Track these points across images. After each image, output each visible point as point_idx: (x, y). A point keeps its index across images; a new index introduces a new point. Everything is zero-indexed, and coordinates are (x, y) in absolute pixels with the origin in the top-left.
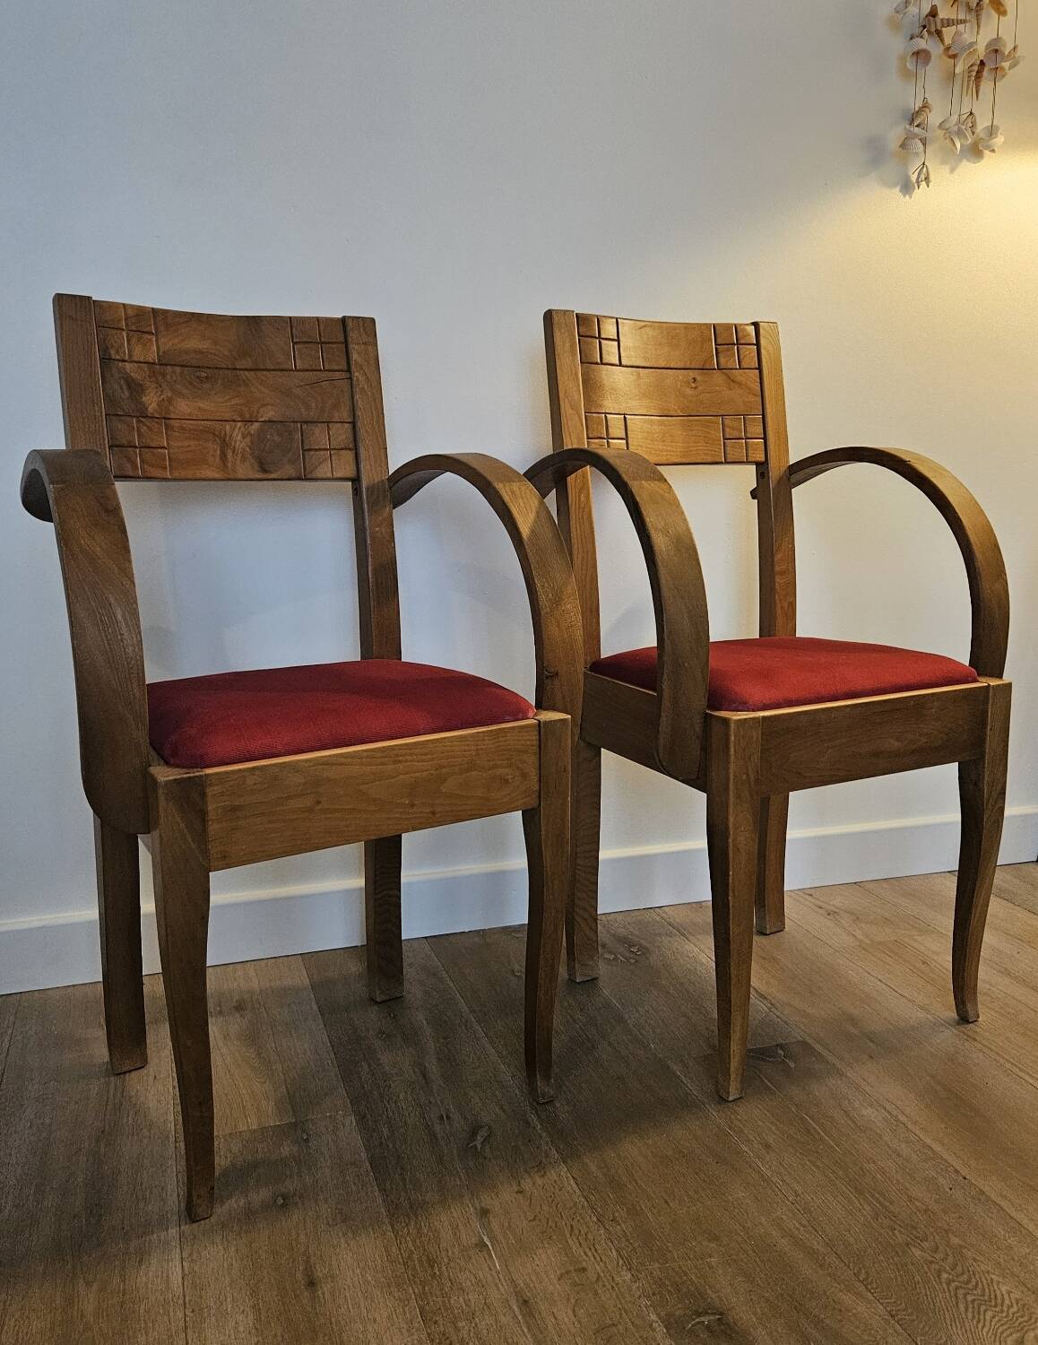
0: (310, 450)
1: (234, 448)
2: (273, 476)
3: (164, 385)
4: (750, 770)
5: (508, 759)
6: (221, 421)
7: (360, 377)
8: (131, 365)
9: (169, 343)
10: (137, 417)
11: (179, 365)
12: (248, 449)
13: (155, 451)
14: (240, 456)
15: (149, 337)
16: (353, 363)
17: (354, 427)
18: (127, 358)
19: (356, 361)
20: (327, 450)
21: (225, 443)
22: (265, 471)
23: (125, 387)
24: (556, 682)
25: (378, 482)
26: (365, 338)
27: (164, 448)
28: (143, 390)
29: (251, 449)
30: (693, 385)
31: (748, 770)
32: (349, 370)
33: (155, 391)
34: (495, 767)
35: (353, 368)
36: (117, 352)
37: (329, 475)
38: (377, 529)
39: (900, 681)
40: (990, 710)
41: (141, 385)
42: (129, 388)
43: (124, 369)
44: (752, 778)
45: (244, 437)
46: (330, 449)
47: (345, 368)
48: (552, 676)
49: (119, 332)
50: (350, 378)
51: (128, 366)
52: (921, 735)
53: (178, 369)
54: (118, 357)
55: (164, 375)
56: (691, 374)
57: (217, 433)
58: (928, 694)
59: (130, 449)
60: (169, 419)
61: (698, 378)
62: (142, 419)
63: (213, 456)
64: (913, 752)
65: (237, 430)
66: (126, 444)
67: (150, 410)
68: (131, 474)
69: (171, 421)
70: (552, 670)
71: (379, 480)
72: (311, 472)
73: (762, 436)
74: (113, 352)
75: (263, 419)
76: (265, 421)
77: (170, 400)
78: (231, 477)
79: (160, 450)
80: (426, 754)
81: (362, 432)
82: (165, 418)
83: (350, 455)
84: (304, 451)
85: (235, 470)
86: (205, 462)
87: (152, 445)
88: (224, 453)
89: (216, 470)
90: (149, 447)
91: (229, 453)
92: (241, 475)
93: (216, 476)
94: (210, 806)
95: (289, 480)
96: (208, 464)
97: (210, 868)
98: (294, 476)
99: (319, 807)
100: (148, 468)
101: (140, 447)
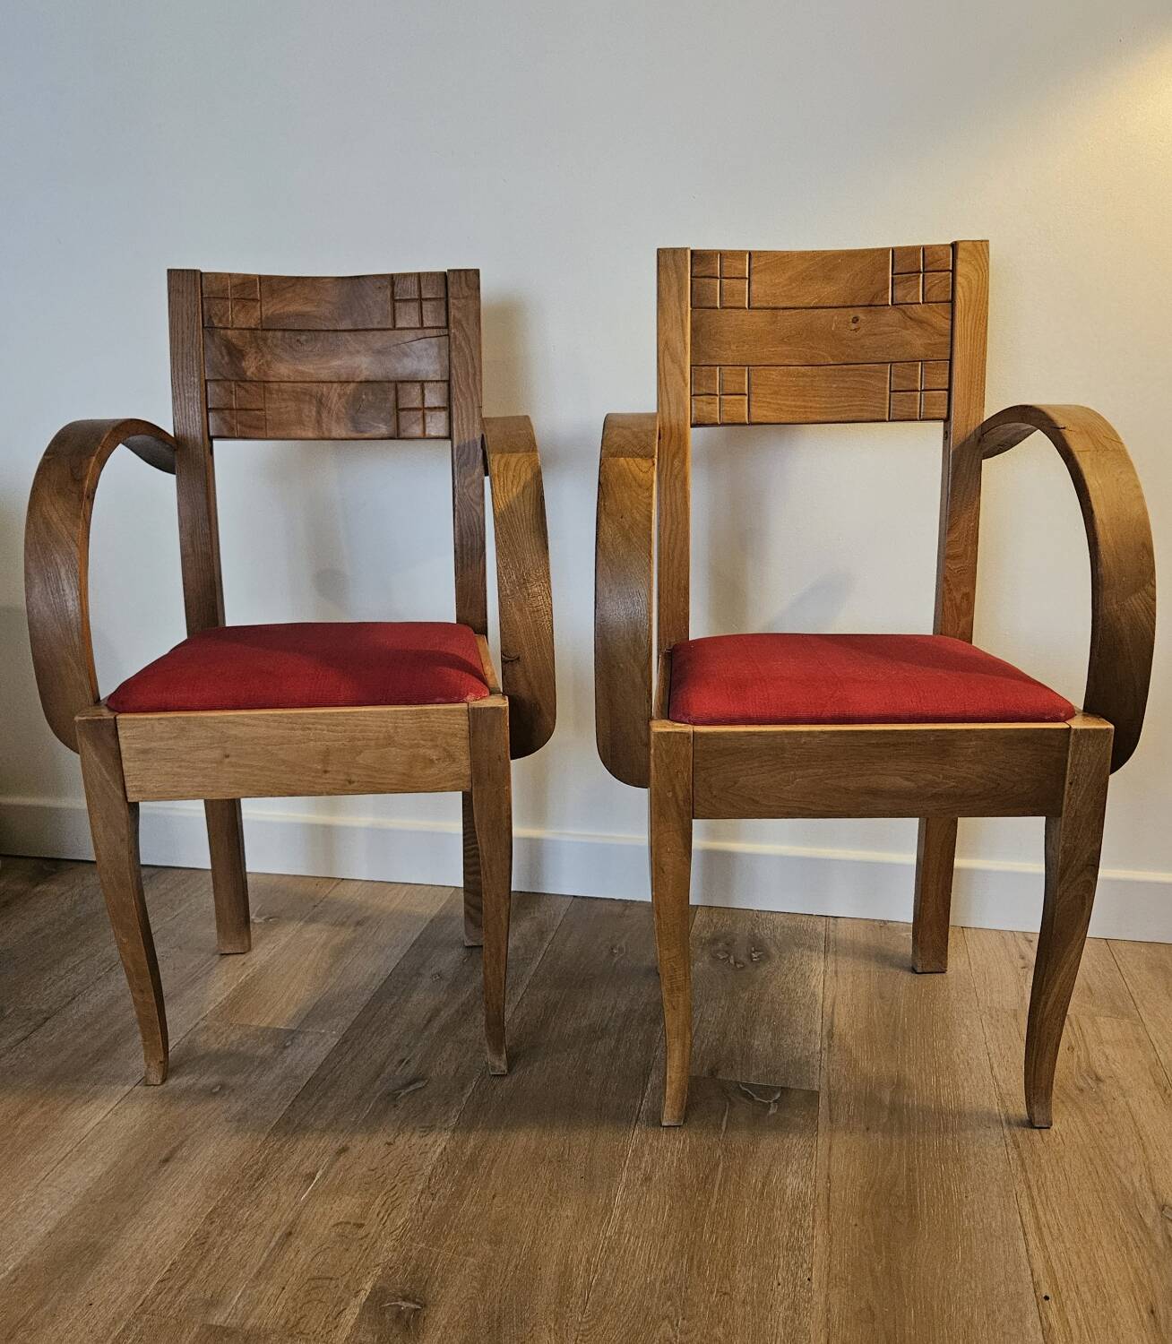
0: (403, 409)
1: (330, 408)
2: (366, 435)
3: (265, 349)
4: (677, 787)
5: (431, 740)
6: (319, 382)
7: (457, 333)
8: (233, 332)
9: (271, 308)
10: (236, 381)
11: (280, 330)
12: (343, 409)
13: (253, 413)
14: (334, 416)
15: (254, 304)
16: (451, 318)
17: (449, 385)
18: (230, 326)
19: (454, 316)
20: (419, 409)
21: (321, 403)
22: (358, 430)
23: (224, 352)
24: (518, 667)
25: (469, 443)
26: (466, 292)
27: (261, 410)
28: (243, 356)
29: (346, 409)
30: (853, 326)
31: (674, 786)
32: (447, 327)
33: (253, 357)
34: (418, 746)
35: (451, 325)
36: (220, 321)
37: (420, 434)
38: (467, 491)
39: (928, 709)
40: (1070, 760)
41: (241, 351)
42: (230, 354)
43: (226, 336)
44: (681, 796)
45: (340, 397)
46: (424, 408)
47: (444, 324)
48: (512, 661)
49: (223, 301)
50: (448, 335)
51: (229, 332)
52: (945, 777)
53: (279, 334)
54: (221, 325)
55: (265, 340)
56: (852, 313)
57: (313, 394)
58: (961, 730)
59: (227, 412)
60: (269, 382)
61: (861, 317)
62: (242, 384)
63: (307, 416)
64: (935, 797)
65: (333, 391)
66: (223, 407)
67: (248, 373)
68: (228, 434)
69: (270, 384)
70: (512, 654)
71: (471, 439)
72: (404, 431)
73: (947, 387)
74: (215, 321)
75: (359, 380)
76: (361, 382)
77: (268, 364)
78: (326, 435)
79: (257, 412)
80: (337, 725)
81: (455, 391)
82: (264, 382)
83: (444, 415)
84: (398, 410)
85: (330, 431)
86: (301, 422)
87: (248, 406)
88: (319, 413)
89: (311, 430)
90: (246, 410)
91: (324, 415)
92: (334, 434)
93: (310, 435)
94: (123, 747)
95: (382, 439)
96: (304, 425)
97: (126, 798)
98: (386, 436)
99: (227, 760)
100: (244, 429)
101: (237, 409)
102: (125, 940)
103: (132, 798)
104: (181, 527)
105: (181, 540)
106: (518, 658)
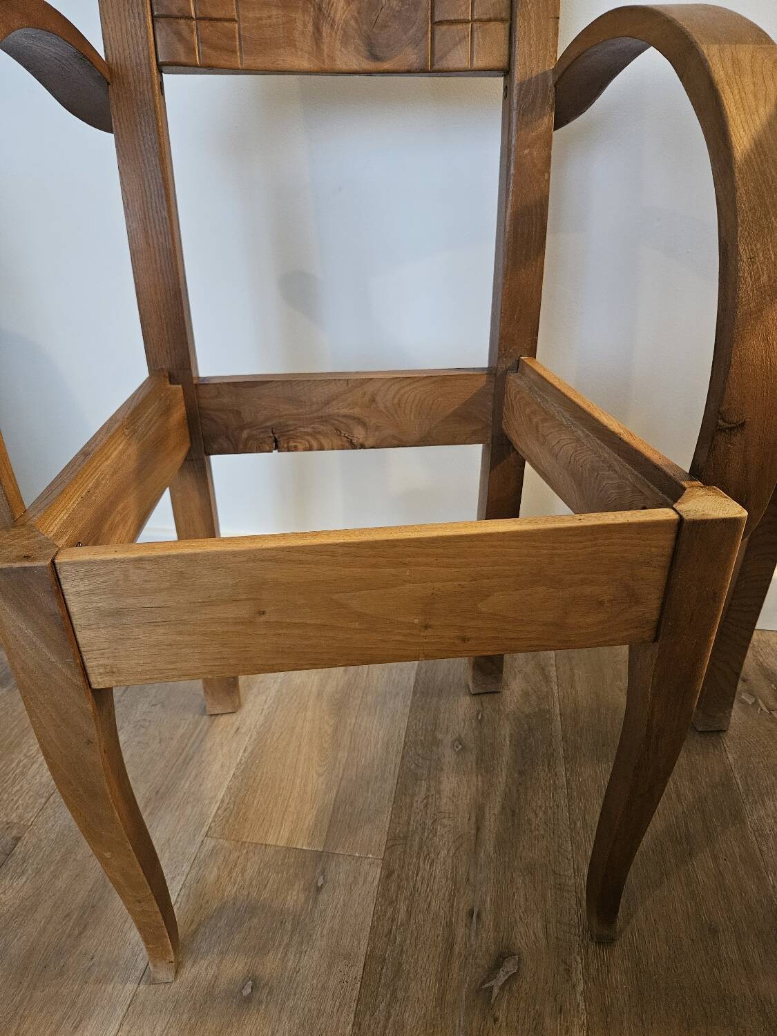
0: (441, 22)
1: (334, 21)
2: (386, 66)
12: (353, 23)
13: (219, 24)
14: (340, 32)
20: (467, 22)
21: (321, 12)
22: (376, 58)
24: (737, 438)
25: (537, 77)
27: (233, 20)
29: (357, 21)
37: (466, 64)
38: (526, 151)
46: (474, 21)
48: (731, 429)
59: (182, 21)
63: (301, 33)
66: (177, 13)
68: (183, 59)
70: (735, 419)
71: (540, 71)
72: (441, 58)
79: (226, 24)
83: (500, 30)
84: (434, 23)
85: (332, 58)
86: (291, 43)
87: (215, 15)
88: (317, 29)
89: (306, 56)
90: (211, 19)
91: (326, 29)
92: (340, 65)
93: (305, 65)
94: (74, 608)
95: (409, 72)
96: (295, 46)
97: (89, 684)
98: (415, 66)
99: (262, 619)
100: (209, 52)
101: (198, 19)
102: (108, 855)
103: (98, 682)
104: (126, 208)
105: (128, 227)
106: (743, 424)
